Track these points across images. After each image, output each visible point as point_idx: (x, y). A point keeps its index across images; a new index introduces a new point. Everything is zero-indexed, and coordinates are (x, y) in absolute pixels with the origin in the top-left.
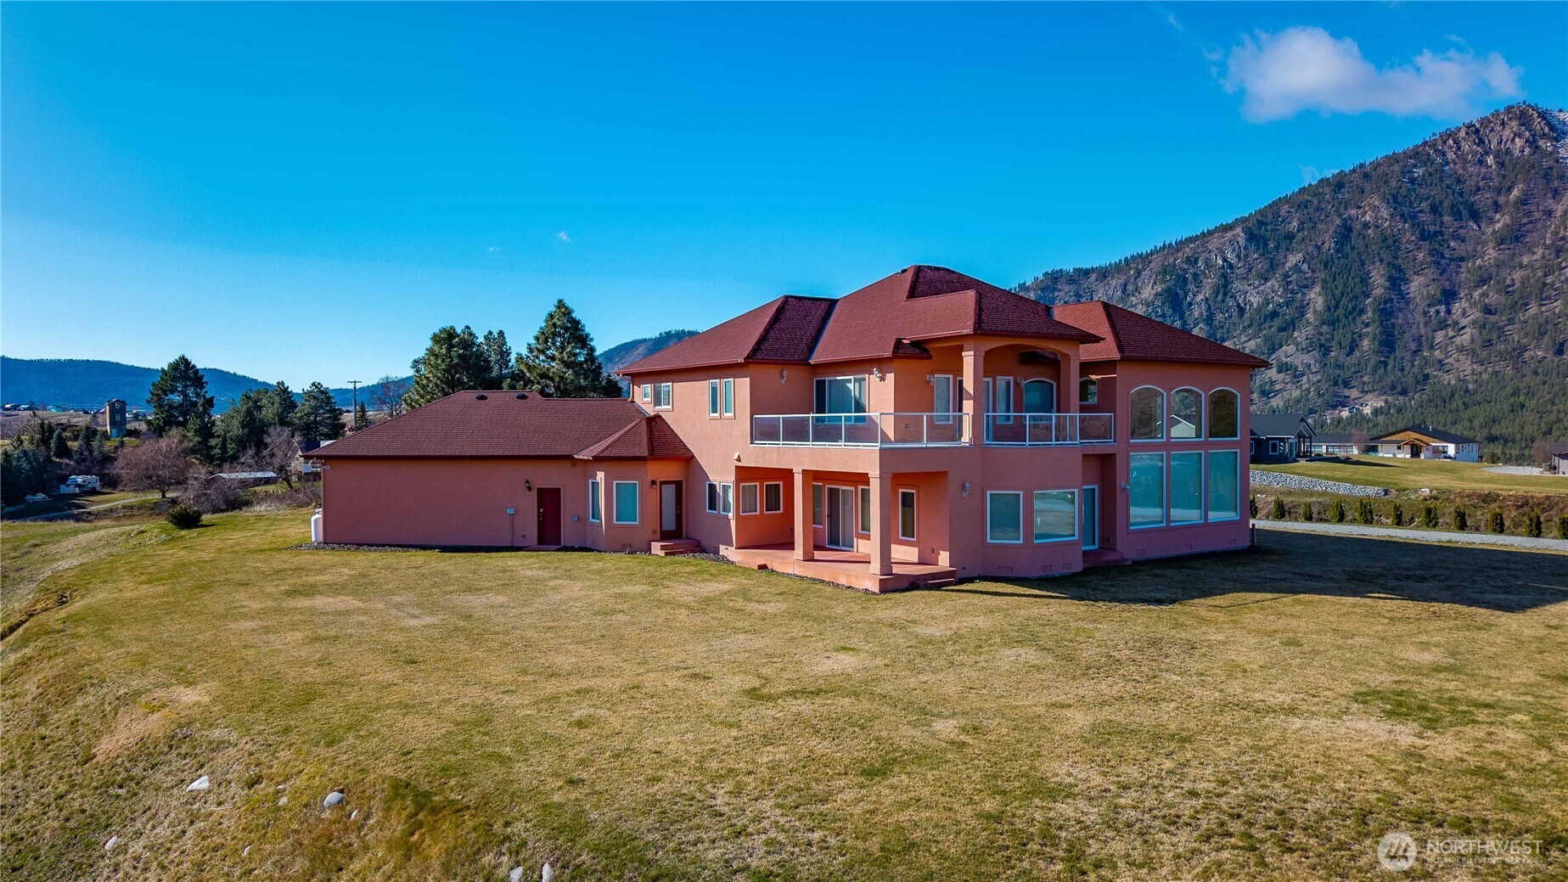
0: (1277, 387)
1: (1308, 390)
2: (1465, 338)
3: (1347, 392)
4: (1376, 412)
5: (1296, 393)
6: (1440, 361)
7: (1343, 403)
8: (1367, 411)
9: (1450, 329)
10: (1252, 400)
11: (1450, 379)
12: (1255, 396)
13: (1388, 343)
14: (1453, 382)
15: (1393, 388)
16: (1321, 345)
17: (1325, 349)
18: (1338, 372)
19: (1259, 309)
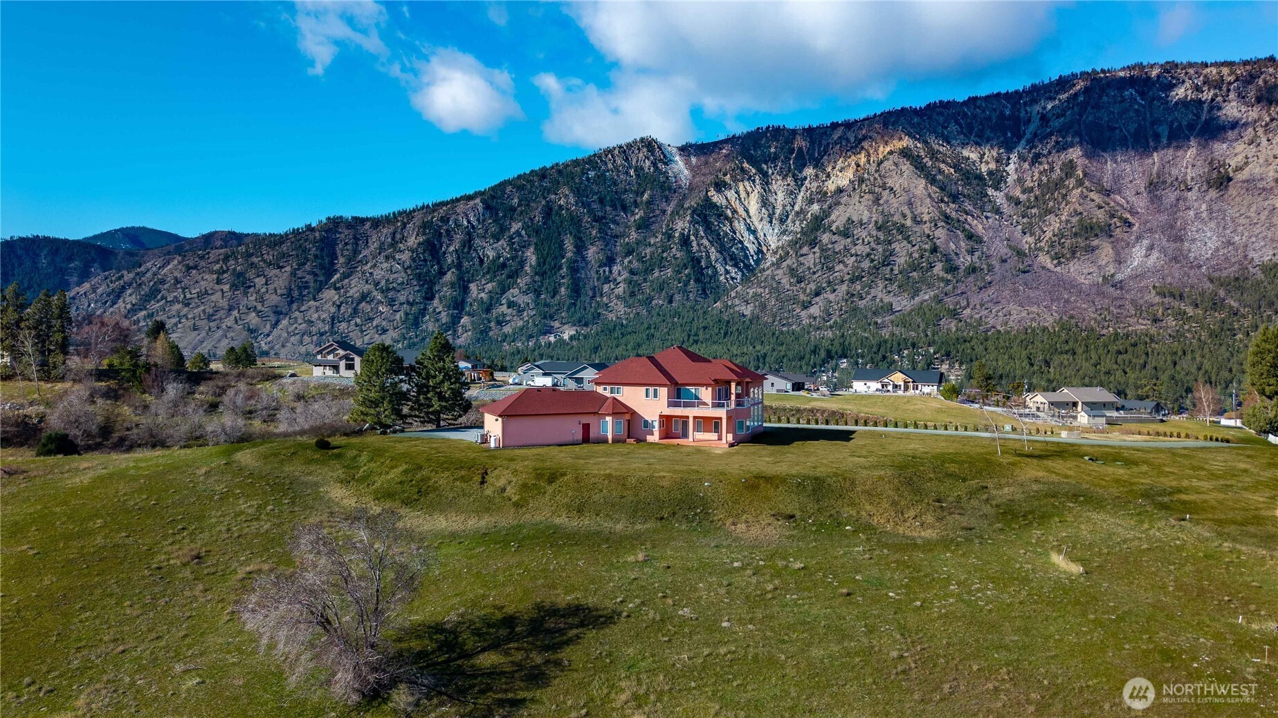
0: (508, 318)
1: (528, 321)
2: (620, 290)
3: (552, 324)
4: (571, 338)
5: (520, 323)
6: (607, 304)
7: (549, 331)
8: (566, 337)
9: (611, 283)
10: (490, 328)
11: (612, 316)
12: (492, 324)
13: (576, 290)
14: (614, 319)
15: (580, 321)
16: (536, 290)
17: (538, 293)
18: (546, 309)
19: (494, 261)
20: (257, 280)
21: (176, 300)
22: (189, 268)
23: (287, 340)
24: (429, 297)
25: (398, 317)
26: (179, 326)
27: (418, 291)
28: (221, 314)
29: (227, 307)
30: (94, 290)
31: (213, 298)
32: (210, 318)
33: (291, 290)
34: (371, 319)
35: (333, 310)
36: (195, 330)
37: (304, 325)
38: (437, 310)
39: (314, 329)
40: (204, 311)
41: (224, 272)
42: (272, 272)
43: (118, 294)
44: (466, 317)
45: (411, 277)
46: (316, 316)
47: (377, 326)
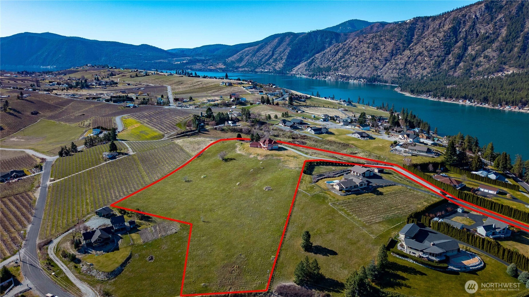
3: (504, 67)
7: (501, 70)
12: (474, 66)
13: (524, 49)
15: (520, 65)
16: (501, 49)
17: (501, 51)
18: (503, 59)
19: (483, 35)
20: (381, 47)
21: (353, 55)
22: (360, 42)
23: (387, 71)
24: (448, 53)
25: (432, 63)
26: (353, 65)
27: (443, 51)
28: (367, 60)
29: (369, 58)
30: (330, 50)
31: (365, 54)
32: (363, 62)
33: (393, 50)
34: (421, 63)
35: (407, 59)
36: (357, 66)
37: (395, 65)
38: (450, 60)
39: (398, 67)
40: (361, 59)
41: (371, 43)
42: (388, 43)
43: (337, 52)
44: (462, 63)
45: (441, 44)
46: (400, 62)
47: (422, 66)
